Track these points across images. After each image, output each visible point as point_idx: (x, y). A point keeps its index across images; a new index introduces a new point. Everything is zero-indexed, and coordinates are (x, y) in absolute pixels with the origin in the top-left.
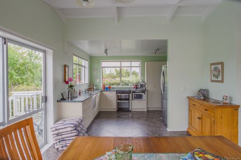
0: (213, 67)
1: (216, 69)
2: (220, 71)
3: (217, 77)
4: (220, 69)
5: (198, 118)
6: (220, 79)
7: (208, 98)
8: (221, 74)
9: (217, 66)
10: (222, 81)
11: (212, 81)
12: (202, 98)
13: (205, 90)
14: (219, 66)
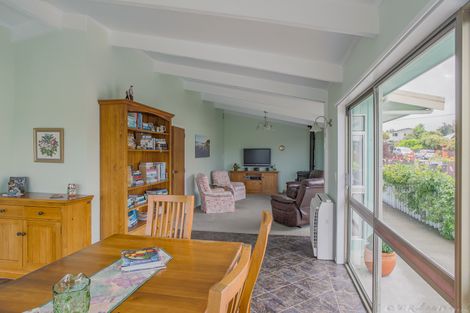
0: (41, 135)
1: (47, 139)
2: (56, 142)
3: (51, 153)
4: (58, 140)
5: (19, 234)
6: (56, 156)
7: (28, 193)
8: (58, 148)
9: (50, 133)
10: (61, 160)
11: (38, 160)
12: (19, 194)
13: (21, 179)
14: (56, 135)
